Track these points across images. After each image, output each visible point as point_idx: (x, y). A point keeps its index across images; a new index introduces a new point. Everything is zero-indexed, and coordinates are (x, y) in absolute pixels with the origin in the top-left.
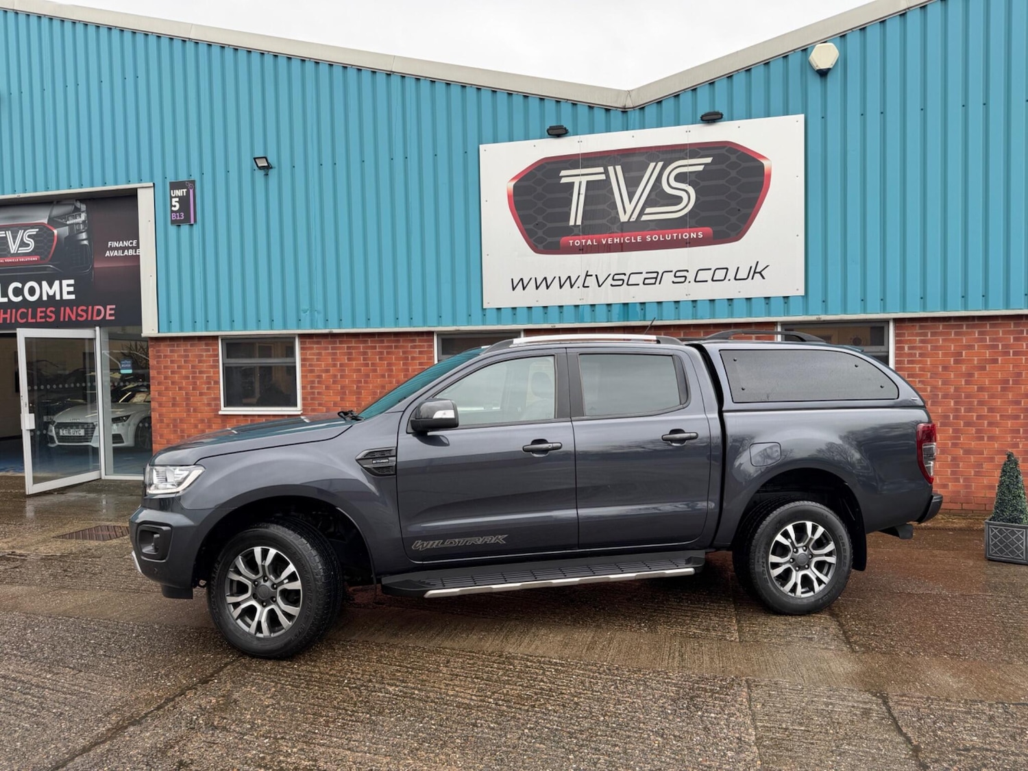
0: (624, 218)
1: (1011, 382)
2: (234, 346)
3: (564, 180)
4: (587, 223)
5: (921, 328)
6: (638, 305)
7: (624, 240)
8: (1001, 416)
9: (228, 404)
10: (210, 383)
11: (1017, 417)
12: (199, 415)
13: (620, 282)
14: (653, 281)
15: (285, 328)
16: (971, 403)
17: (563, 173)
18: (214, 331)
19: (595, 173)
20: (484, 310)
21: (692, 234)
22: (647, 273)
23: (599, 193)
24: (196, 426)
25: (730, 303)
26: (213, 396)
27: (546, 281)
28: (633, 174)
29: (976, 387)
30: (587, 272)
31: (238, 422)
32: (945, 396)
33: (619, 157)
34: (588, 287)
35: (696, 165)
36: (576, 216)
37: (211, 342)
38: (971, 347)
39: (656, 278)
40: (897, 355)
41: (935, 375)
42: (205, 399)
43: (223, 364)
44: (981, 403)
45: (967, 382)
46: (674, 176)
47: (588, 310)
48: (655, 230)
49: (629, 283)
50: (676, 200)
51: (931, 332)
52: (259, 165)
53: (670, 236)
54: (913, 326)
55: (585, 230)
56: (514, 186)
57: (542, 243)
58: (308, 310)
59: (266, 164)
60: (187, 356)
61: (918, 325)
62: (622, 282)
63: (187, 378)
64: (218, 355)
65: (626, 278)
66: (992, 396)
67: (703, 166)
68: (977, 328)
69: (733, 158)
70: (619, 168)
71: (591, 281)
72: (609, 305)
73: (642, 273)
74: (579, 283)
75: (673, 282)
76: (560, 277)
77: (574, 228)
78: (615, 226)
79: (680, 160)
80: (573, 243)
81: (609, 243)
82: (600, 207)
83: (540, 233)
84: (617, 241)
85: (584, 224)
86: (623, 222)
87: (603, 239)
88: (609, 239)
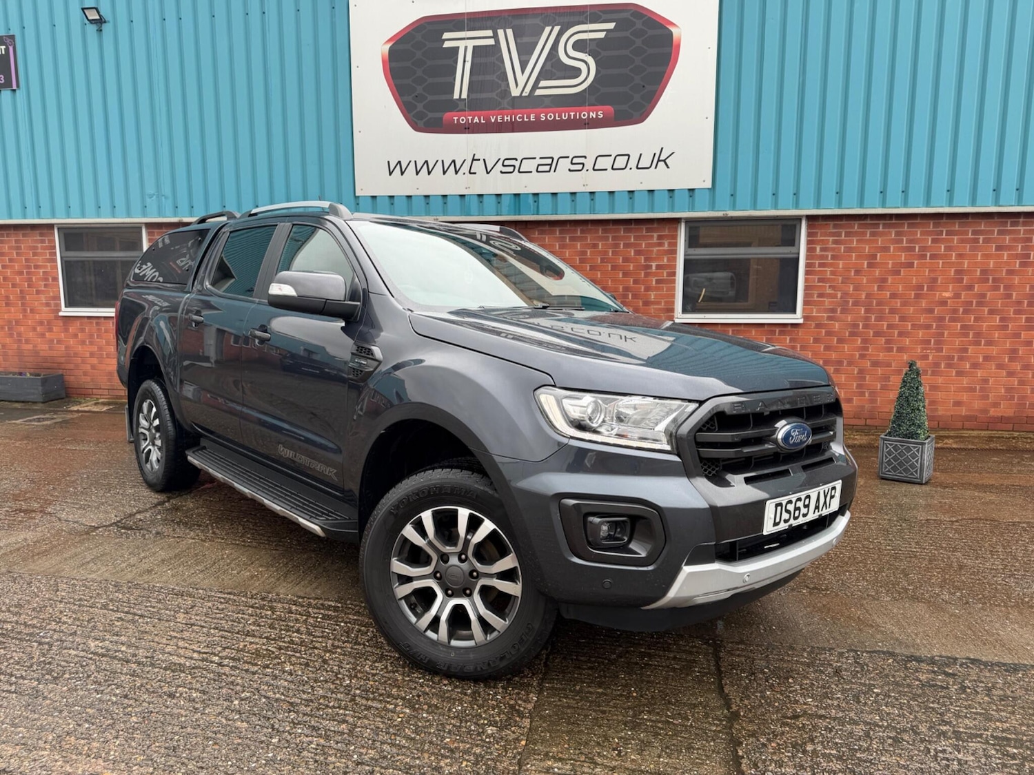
0: (515, 92)
1: (925, 289)
2: (74, 237)
3: (447, 44)
4: (474, 96)
5: (835, 226)
6: (531, 196)
7: (515, 119)
8: (912, 325)
9: (70, 303)
10: (46, 279)
11: (928, 327)
12: (37, 317)
13: (511, 169)
14: (547, 168)
15: (129, 216)
16: (882, 311)
17: (446, 35)
18: (48, 219)
19: (483, 38)
20: (357, 198)
21: (591, 113)
22: (541, 158)
23: (487, 59)
24: (34, 329)
25: (631, 196)
26: (51, 294)
27: (427, 164)
29: (888, 293)
30: (474, 155)
31: (81, 324)
32: (856, 303)
33: (510, 18)
34: (475, 173)
35: (597, 31)
37: (45, 231)
38: (886, 249)
39: (551, 165)
40: (808, 258)
41: (846, 280)
42: (43, 298)
43: (61, 258)
44: (892, 311)
45: (880, 288)
46: (572, 43)
47: (475, 201)
48: (551, 107)
49: (521, 170)
51: (846, 232)
52: (90, 18)
53: (567, 114)
54: (826, 224)
55: (473, 104)
56: (391, 50)
57: (422, 120)
58: (154, 195)
59: (98, 17)
60: (19, 248)
61: (831, 223)
62: (512, 168)
63: (21, 273)
64: (54, 247)
65: (517, 164)
66: (904, 304)
67: (605, 33)
68: (894, 228)
69: (639, 25)
70: (510, 32)
71: (478, 167)
72: (499, 196)
73: (535, 158)
74: (465, 168)
75: (569, 170)
76: (443, 161)
77: (459, 102)
78: (506, 101)
79: (578, 24)
80: (458, 120)
81: (499, 121)
82: (488, 78)
83: (420, 107)
84: (507, 120)
85: (470, 98)
86: (514, 97)
87: (492, 117)
88: (499, 116)
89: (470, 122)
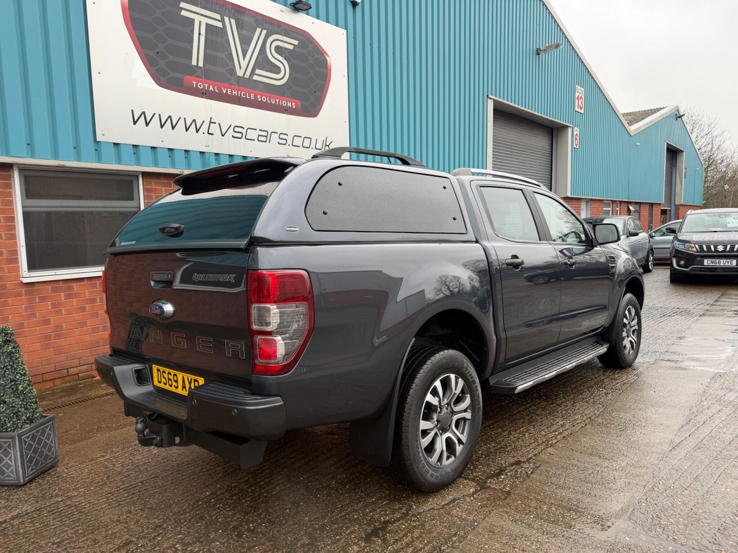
0: (240, 73)
3: (184, 13)
4: (209, 67)
7: (241, 95)
13: (240, 135)
14: (264, 139)
17: (183, 5)
19: (213, 18)
20: (97, 143)
21: (288, 103)
22: (260, 130)
23: (217, 40)
27: (171, 121)
28: (245, 32)
30: (211, 118)
33: (233, 11)
34: (212, 134)
35: (290, 43)
36: (198, 57)
39: (267, 137)
46: (274, 47)
47: (212, 159)
48: (263, 92)
49: (247, 137)
50: (277, 70)
53: (274, 100)
55: (206, 73)
57: (164, 76)
65: (244, 131)
69: (311, 47)
70: (233, 21)
71: (214, 129)
72: (231, 156)
73: (256, 130)
74: (204, 129)
75: (278, 142)
76: (185, 119)
77: (197, 69)
78: (233, 78)
79: (277, 34)
80: (197, 84)
81: (229, 93)
82: (219, 55)
83: (162, 64)
84: (235, 94)
85: (206, 68)
86: (239, 77)
87: (223, 88)
88: (229, 90)
89: (206, 89)
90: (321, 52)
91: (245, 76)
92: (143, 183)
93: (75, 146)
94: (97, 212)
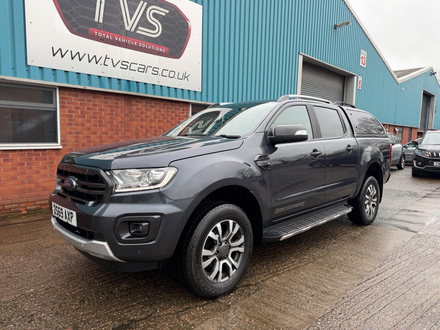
0: (128, 28)
4: (106, 23)
6: (135, 83)
7: (128, 42)
13: (126, 67)
14: (142, 70)
20: (28, 66)
21: (160, 49)
22: (140, 65)
23: (113, 7)
25: (176, 90)
27: (79, 55)
30: (107, 55)
35: (162, 11)
36: (99, 16)
39: (144, 69)
46: (152, 13)
47: (107, 81)
48: (144, 41)
49: (130, 69)
50: (153, 28)
53: (150, 46)
55: (105, 27)
65: (129, 65)
69: (177, 15)
71: (109, 62)
72: (119, 80)
73: (137, 64)
74: (102, 62)
75: (152, 73)
76: (88, 55)
77: (98, 24)
78: (123, 31)
79: (155, 5)
80: (97, 34)
81: (119, 41)
83: (74, 19)
84: (124, 41)
85: (104, 24)
86: (127, 30)
87: (116, 37)
88: (119, 38)
89: (104, 37)
90: (185, 19)
91: (131, 31)
92: (59, 93)
93: (13, 67)
94: (28, 110)
